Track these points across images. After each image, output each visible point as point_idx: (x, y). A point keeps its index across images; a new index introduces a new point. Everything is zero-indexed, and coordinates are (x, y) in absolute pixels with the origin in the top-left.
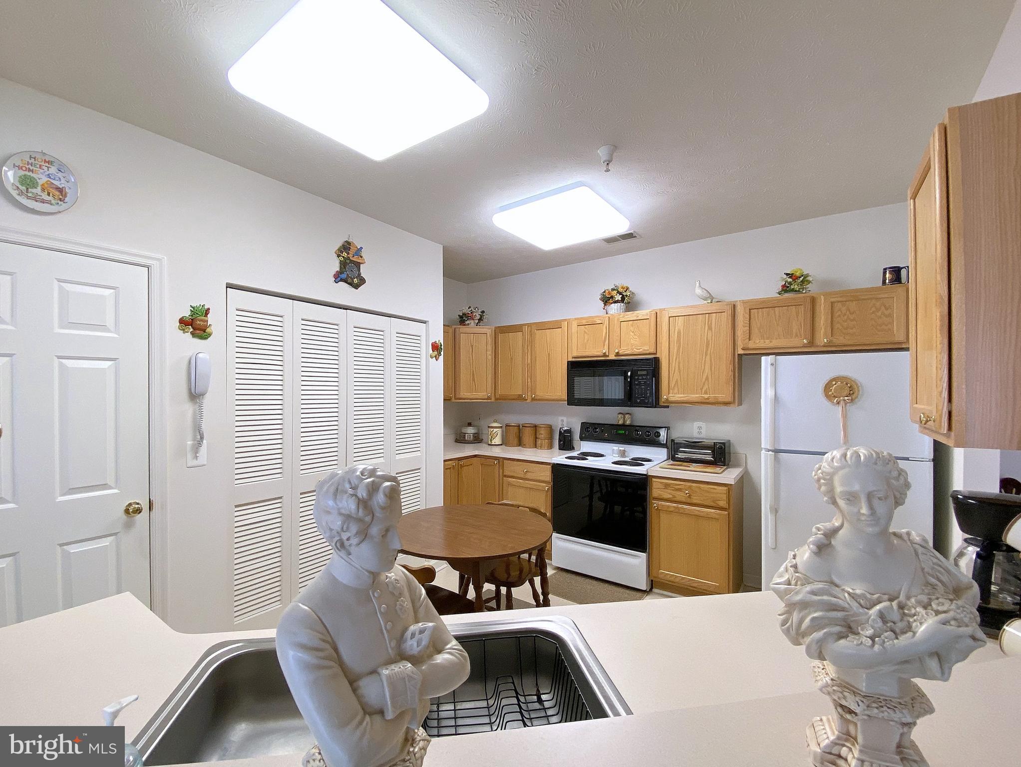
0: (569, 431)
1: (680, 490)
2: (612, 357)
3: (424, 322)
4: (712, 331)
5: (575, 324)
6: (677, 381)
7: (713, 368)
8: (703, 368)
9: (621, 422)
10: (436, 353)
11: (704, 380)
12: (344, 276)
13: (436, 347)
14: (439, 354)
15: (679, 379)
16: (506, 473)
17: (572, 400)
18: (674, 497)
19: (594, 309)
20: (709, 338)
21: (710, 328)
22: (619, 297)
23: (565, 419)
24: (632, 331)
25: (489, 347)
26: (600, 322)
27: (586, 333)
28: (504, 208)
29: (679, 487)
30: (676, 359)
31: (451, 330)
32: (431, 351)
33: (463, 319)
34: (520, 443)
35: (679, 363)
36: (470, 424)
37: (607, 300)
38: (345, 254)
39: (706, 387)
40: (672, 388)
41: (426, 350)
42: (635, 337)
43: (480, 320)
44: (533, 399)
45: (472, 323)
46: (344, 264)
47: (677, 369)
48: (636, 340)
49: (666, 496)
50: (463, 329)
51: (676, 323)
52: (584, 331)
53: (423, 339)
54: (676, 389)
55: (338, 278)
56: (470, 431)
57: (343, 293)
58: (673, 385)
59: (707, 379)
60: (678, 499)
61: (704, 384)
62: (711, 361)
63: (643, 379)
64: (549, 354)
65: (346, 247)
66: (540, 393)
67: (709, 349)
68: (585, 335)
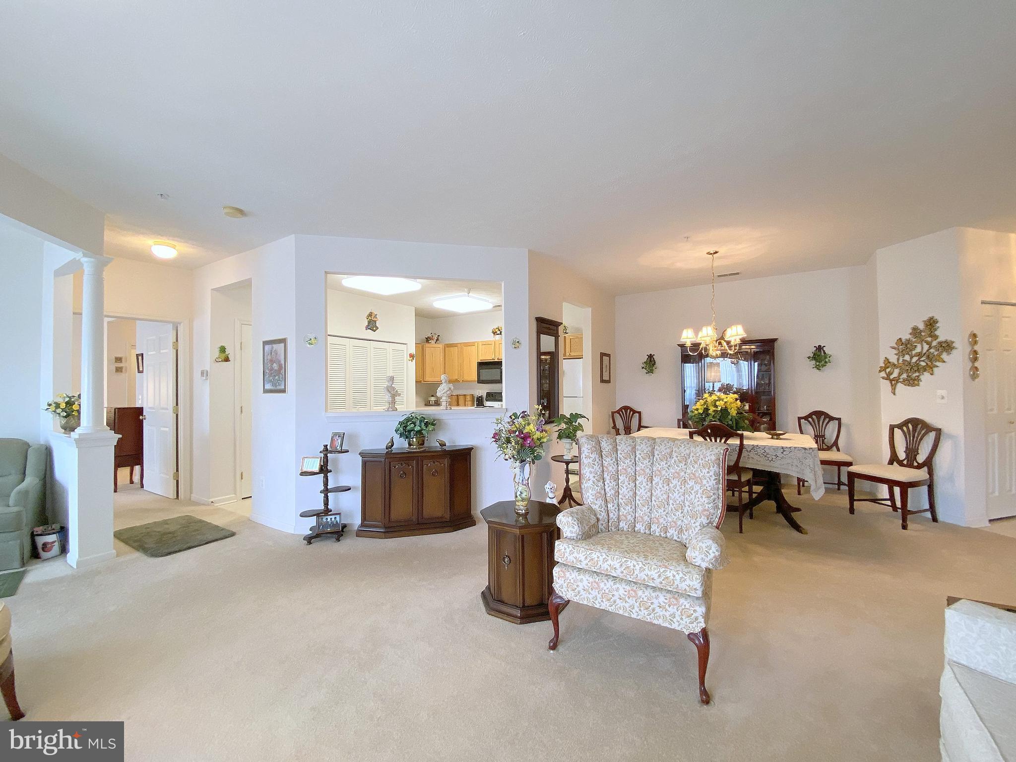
0: (481, 397)
2: (496, 360)
3: (406, 344)
5: (480, 344)
10: (411, 358)
12: (369, 327)
13: (411, 356)
14: (413, 359)
17: (480, 381)
19: (491, 338)
22: (499, 332)
23: (480, 391)
25: (442, 354)
26: (490, 344)
28: (437, 300)
31: (420, 346)
32: (409, 358)
33: (428, 340)
34: (458, 405)
36: (432, 396)
37: (494, 333)
38: (370, 318)
41: (406, 357)
43: (437, 340)
44: (463, 380)
45: (433, 342)
46: (369, 322)
50: (427, 345)
52: (485, 348)
53: (405, 353)
55: (367, 328)
56: (433, 399)
57: (370, 334)
64: (469, 359)
65: (370, 315)
66: (466, 378)
68: (484, 350)
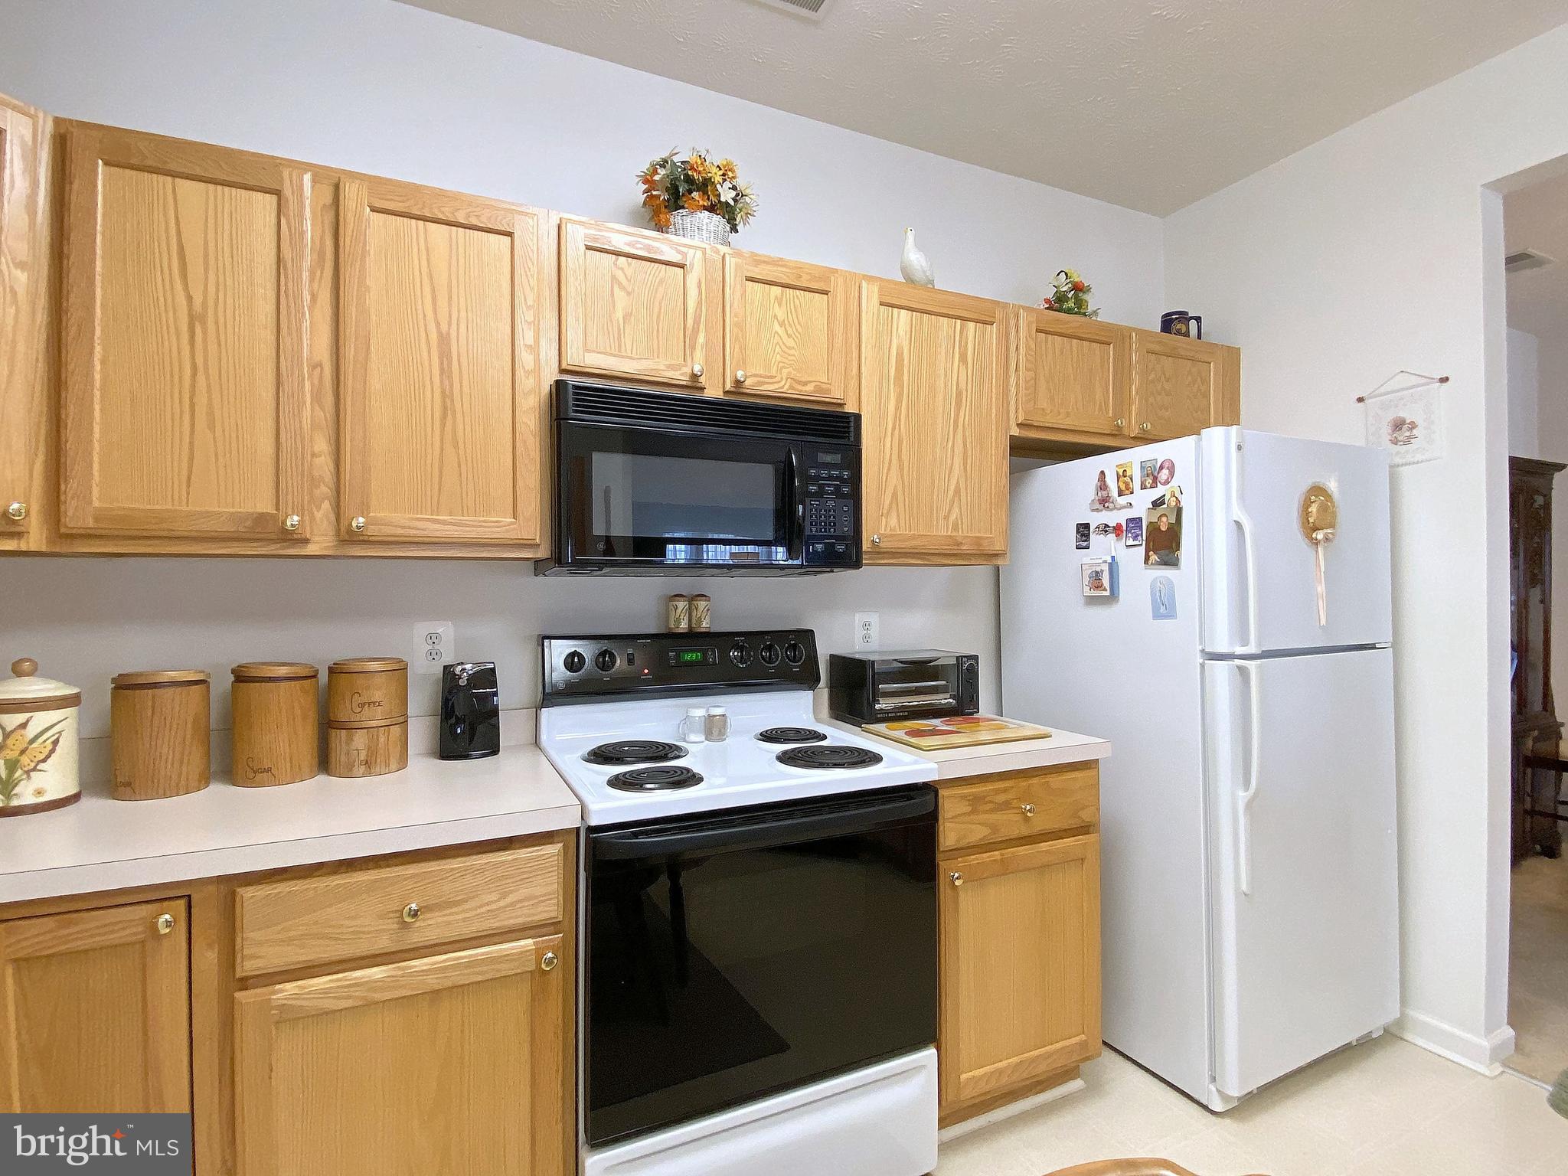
1: (1006, 806)
2: (713, 392)
4: (967, 368)
6: (895, 495)
7: (969, 462)
8: (949, 461)
9: (684, 626)
11: (951, 493)
15: (900, 489)
16: (248, 967)
18: (995, 829)
20: (963, 386)
21: (963, 358)
22: (727, 196)
23: (445, 630)
24: (781, 319)
26: (675, 258)
27: (621, 287)
29: (1001, 798)
30: (894, 429)
35: (900, 442)
39: (956, 512)
40: (885, 512)
42: (790, 343)
44: (344, 540)
47: (895, 462)
48: (792, 352)
49: (978, 833)
51: (894, 329)
52: (614, 278)
54: (894, 515)
58: (887, 502)
59: (957, 492)
60: (1006, 833)
61: (951, 506)
62: (965, 445)
63: (830, 478)
64: (444, 339)
66: (395, 514)
67: (962, 414)
68: (616, 289)
